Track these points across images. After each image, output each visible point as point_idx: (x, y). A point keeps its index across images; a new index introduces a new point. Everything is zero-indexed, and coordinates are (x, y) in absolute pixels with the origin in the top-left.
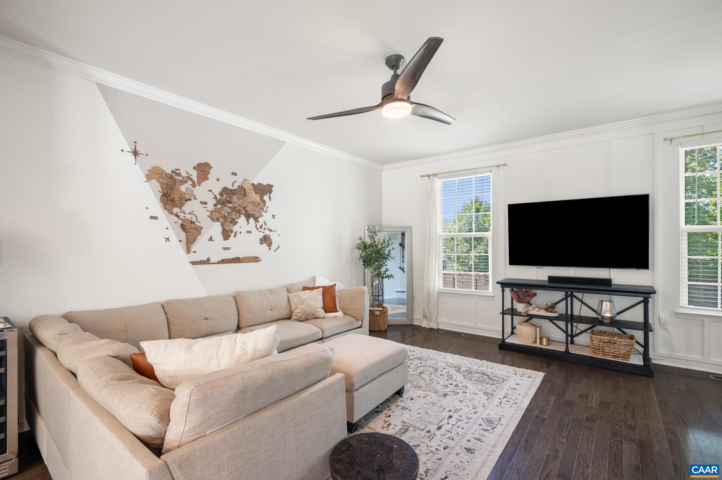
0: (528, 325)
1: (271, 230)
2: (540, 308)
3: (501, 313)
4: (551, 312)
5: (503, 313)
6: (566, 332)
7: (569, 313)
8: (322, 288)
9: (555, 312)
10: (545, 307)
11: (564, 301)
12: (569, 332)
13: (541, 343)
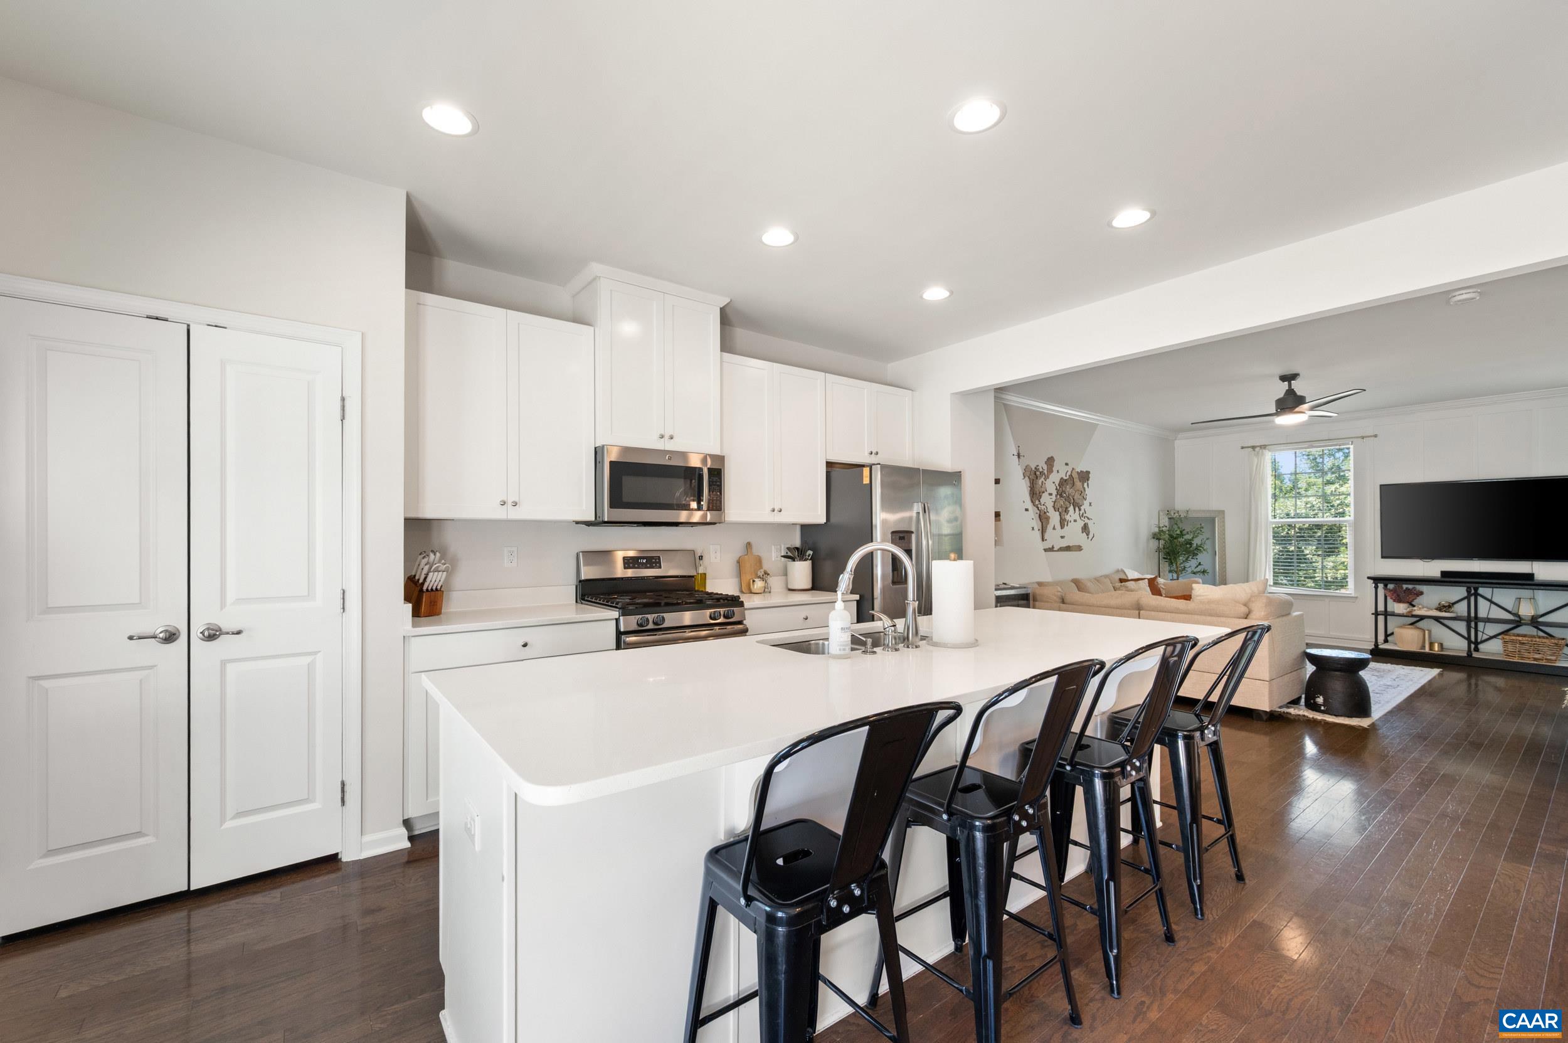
0: (1412, 628)
1: (1088, 519)
2: (1430, 609)
3: (1373, 614)
4: (1445, 612)
5: (1376, 614)
6: (1468, 639)
7: (1473, 614)
8: (1147, 580)
9: (1451, 612)
10: (1436, 605)
11: (1465, 602)
12: (1473, 639)
13: (1431, 647)
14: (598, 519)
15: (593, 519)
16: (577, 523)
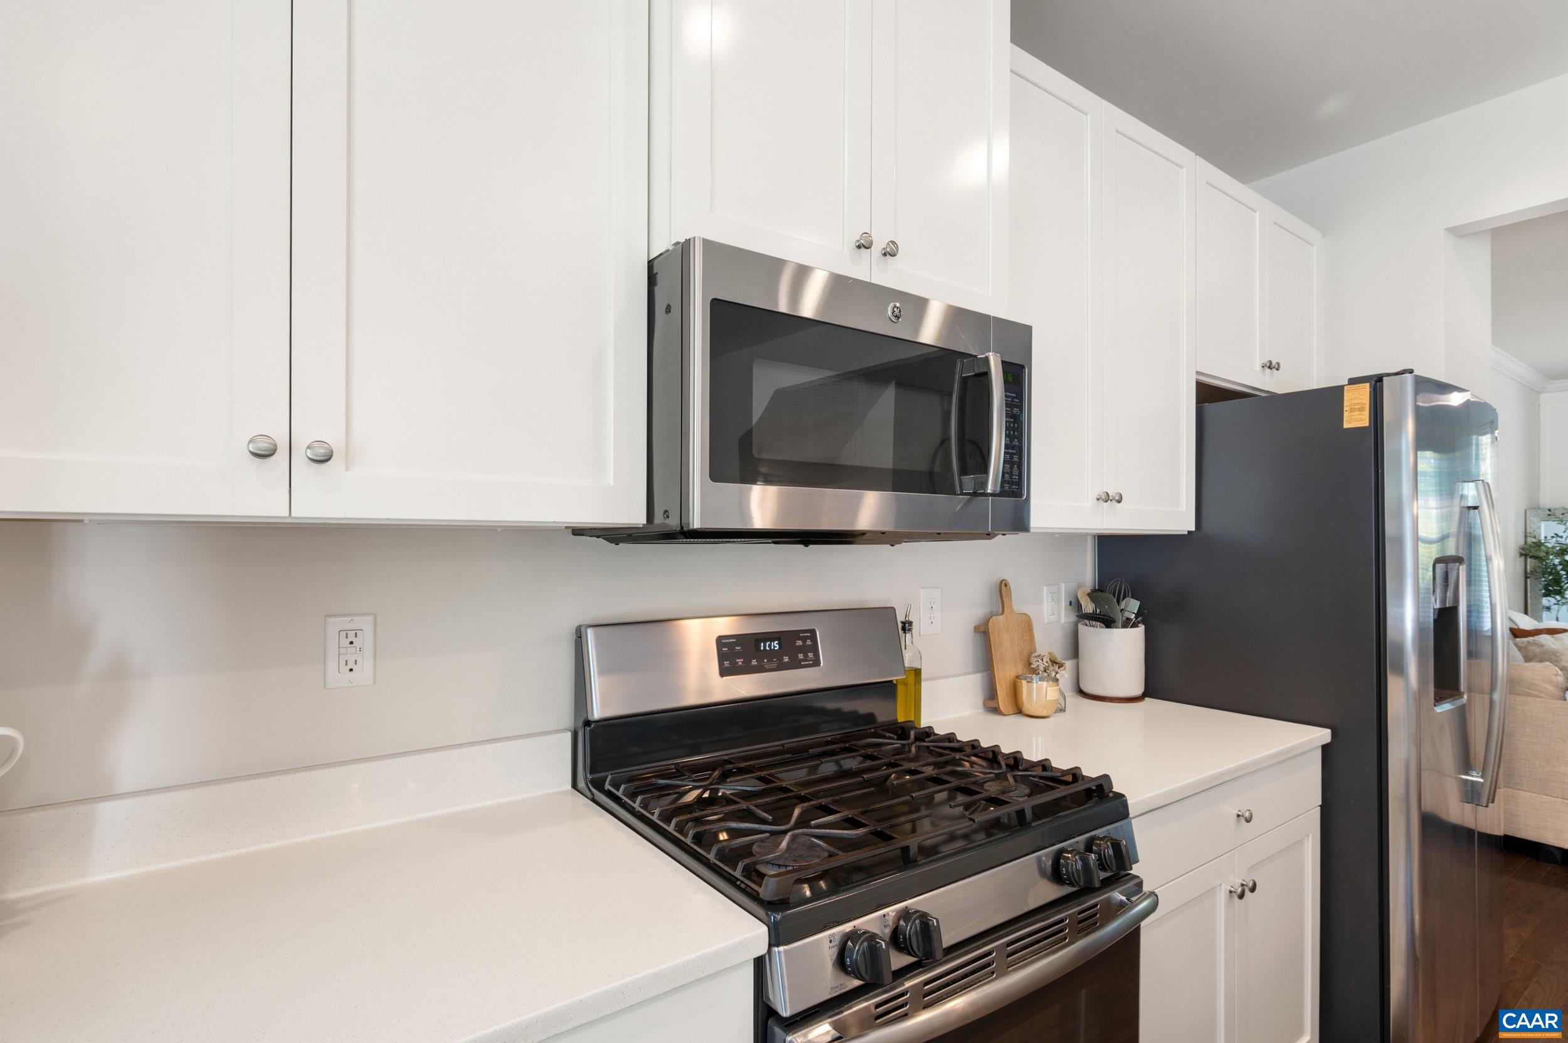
14: (658, 519)
15: (640, 519)
16: (578, 532)
